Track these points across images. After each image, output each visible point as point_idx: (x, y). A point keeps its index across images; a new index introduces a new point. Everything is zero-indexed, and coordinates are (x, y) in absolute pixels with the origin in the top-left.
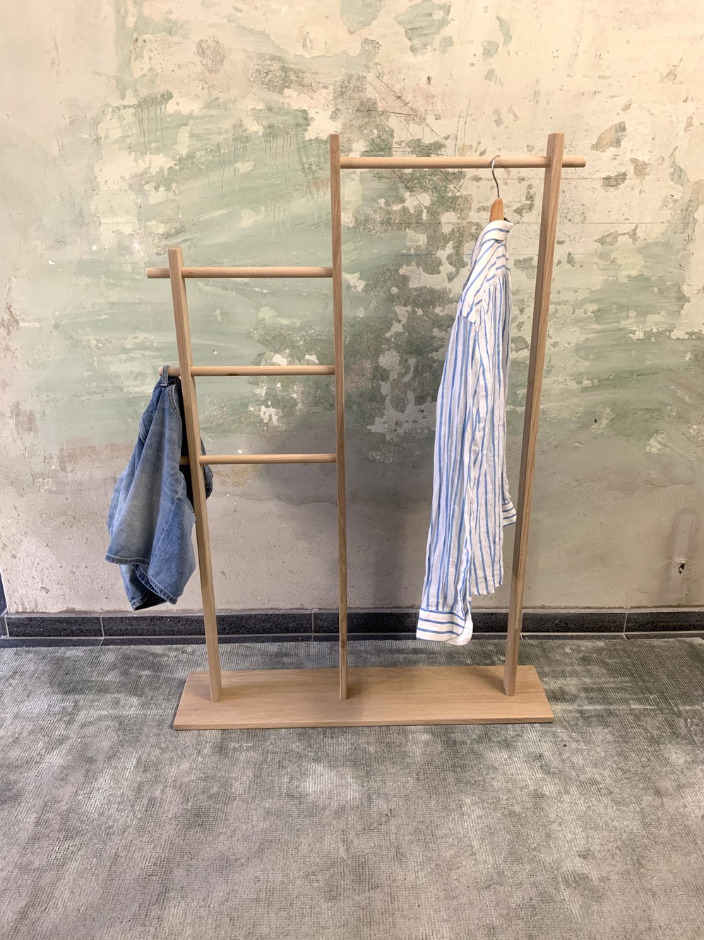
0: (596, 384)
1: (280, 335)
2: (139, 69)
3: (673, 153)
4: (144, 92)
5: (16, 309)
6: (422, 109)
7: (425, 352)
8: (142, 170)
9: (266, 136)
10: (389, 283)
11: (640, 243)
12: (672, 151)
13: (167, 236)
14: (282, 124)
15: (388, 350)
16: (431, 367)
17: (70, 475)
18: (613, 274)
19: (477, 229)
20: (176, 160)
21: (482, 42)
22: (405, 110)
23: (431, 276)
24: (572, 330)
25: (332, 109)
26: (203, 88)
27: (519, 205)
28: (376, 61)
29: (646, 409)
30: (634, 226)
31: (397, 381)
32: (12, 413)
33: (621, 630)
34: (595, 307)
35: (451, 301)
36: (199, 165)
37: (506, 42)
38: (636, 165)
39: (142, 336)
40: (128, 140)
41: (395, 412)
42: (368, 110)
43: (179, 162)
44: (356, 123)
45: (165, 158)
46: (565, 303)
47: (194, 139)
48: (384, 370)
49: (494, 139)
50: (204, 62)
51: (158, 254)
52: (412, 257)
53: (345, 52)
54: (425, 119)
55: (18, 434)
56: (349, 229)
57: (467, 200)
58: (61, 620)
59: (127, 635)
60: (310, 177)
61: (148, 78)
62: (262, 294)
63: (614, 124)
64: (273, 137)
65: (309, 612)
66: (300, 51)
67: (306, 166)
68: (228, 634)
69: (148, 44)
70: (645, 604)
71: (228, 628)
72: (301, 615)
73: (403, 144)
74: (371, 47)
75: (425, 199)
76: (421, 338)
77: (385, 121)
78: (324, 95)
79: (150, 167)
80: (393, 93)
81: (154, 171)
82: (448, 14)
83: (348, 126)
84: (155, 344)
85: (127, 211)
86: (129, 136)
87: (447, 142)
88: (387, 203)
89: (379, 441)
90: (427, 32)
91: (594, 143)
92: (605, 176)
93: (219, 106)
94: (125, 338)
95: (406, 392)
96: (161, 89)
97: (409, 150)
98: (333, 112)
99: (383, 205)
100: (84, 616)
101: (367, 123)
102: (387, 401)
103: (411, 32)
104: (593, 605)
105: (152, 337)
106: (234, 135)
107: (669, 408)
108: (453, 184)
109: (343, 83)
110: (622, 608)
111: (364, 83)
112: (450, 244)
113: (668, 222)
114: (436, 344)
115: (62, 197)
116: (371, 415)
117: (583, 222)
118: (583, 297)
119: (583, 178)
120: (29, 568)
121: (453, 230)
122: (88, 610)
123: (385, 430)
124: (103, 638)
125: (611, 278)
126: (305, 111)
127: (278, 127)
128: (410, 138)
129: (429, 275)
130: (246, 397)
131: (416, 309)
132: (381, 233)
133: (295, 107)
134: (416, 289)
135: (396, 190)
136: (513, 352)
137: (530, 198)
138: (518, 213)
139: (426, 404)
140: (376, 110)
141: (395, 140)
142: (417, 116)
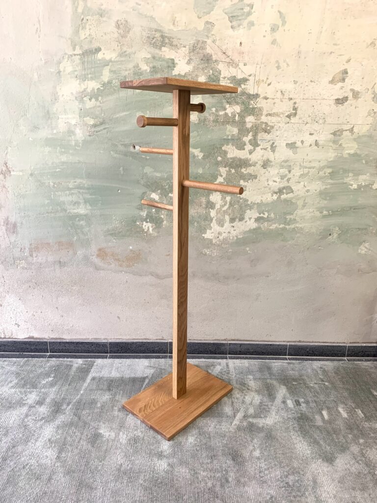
0: (331, 214)
1: (156, 182)
2: (83, 35)
3: (373, 87)
4: (86, 47)
5: (10, 165)
6: (237, 60)
8: (83, 89)
9: (152, 72)
10: (216, 154)
11: (355, 136)
12: (373, 85)
13: (95, 126)
14: (160, 66)
15: (215, 192)
16: (239, 202)
17: (35, 259)
18: (340, 152)
19: (265, 126)
21: (270, 24)
22: (228, 60)
23: (240, 151)
24: (317, 183)
25: (188, 58)
26: (118, 46)
27: (289, 113)
28: (213, 33)
29: (359, 228)
30: (352, 126)
31: (219, 210)
32: (4, 222)
33: (344, 355)
34: (330, 170)
35: (250, 165)
36: (115, 88)
37: (283, 25)
38: (354, 93)
39: (78, 181)
40: (76, 73)
41: (218, 227)
42: (208, 60)
43: (103, 85)
44: (201, 66)
45: (95, 83)
46: (314, 168)
47: (112, 73)
48: (213, 203)
49: (276, 76)
50: (119, 32)
51: (90, 136)
52: (230, 140)
53: (195, 28)
54: (238, 65)
55: (7, 235)
56: (195, 124)
57: (260, 109)
58: (25, 343)
59: (63, 352)
61: (88, 39)
62: (146, 159)
63: (341, 69)
64: (155, 73)
65: (166, 341)
66: (172, 27)
68: (120, 353)
69: (89, 21)
70: (358, 341)
71: (120, 350)
72: (162, 343)
73: (226, 79)
74: (210, 26)
75: (237, 109)
77: (216, 66)
78: (183, 51)
79: (87, 88)
80: (221, 51)
81: (89, 90)
82: (252, 8)
83: (196, 68)
84: (86, 186)
85: (74, 112)
86: (76, 71)
87: (250, 78)
88: (217, 110)
89: (209, 243)
90: (240, 18)
91: (331, 79)
92: (336, 98)
93: (126, 55)
94: (69, 182)
95: (224, 216)
96: (95, 45)
97: (229, 81)
98: (188, 60)
99: (214, 111)
100: (38, 341)
101: (206, 67)
102: (214, 221)
103: (232, 18)
104: (328, 341)
105: (84, 182)
106: (134, 72)
107: (371, 228)
108: (253, 100)
109: (194, 44)
110: (345, 343)
111: (205, 45)
112: (251, 134)
113: (371, 124)
115: (39, 104)
116: (205, 228)
117: (324, 123)
118: (324, 165)
119: (324, 99)
120: (9, 312)
121: (252, 126)
122: (41, 337)
123: (213, 237)
124: (49, 354)
125: (339, 155)
126: (173, 59)
127: (158, 67)
128: (230, 75)
129: (238, 150)
130: (135, 217)
131: (231, 169)
132: (213, 127)
133: (167, 57)
134: (231, 158)
135: (222, 103)
136: (285, 195)
137: (295, 109)
138: (288, 117)
139: (236, 223)
140: (212, 60)
141: (221, 76)
142: (234, 63)
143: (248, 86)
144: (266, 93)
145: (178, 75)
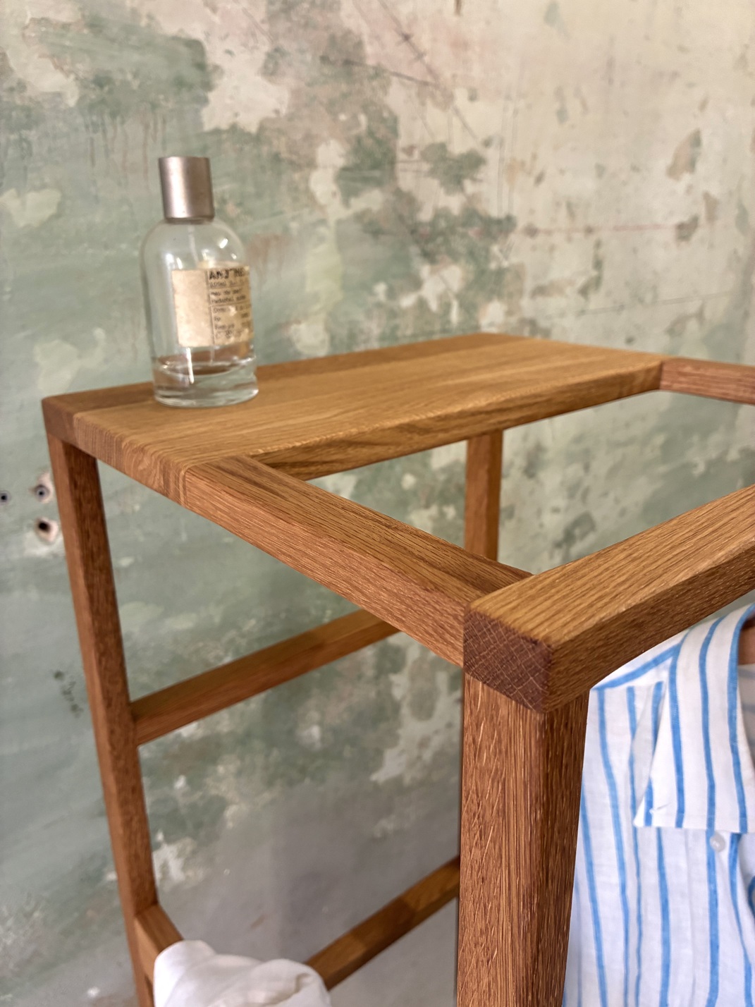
6: (447, 74)
11: (705, 328)
14: (135, 75)
19: (531, 332)
22: (417, 71)
25: (266, 47)
27: (585, 279)
30: (702, 302)
38: (708, 203)
41: (418, 723)
42: (347, 62)
44: (322, 93)
46: (633, 440)
49: (555, 149)
54: (451, 97)
57: (518, 273)
64: (113, 115)
73: (416, 155)
75: (454, 276)
77: (380, 94)
80: (395, 25)
83: (303, 101)
87: (488, 153)
88: (392, 294)
91: (670, 164)
92: (678, 222)
97: (426, 167)
98: (270, 56)
99: (382, 298)
101: (345, 96)
102: (404, 710)
108: (497, 242)
113: (730, 292)
116: (377, 750)
117: (654, 302)
119: (656, 226)
126: (198, 43)
127: (125, 83)
128: (428, 140)
131: (445, 508)
133: (170, 28)
136: (578, 542)
137: (598, 264)
138: (583, 295)
140: (361, 63)
141: (402, 142)
142: (437, 86)
143: (483, 188)
144: (532, 212)
145: (227, 131)
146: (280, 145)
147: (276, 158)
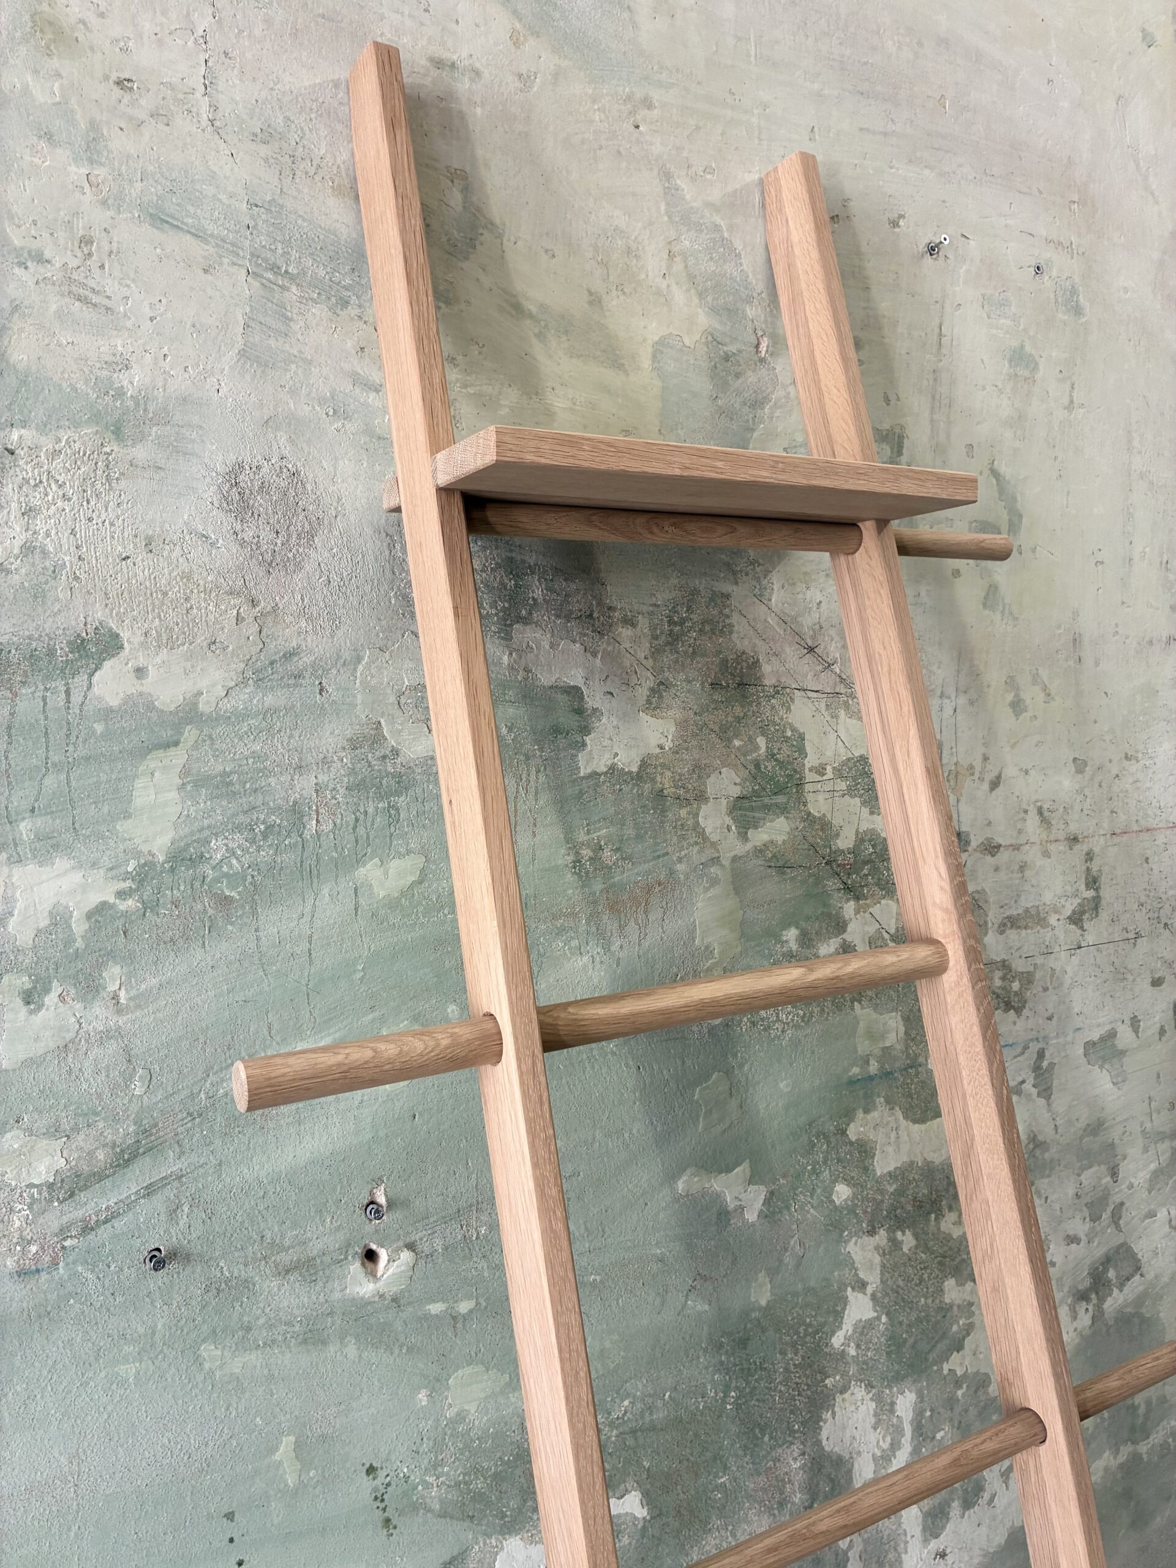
7: (935, 1363)
10: (826, 1173)
13: (71, 1185)
15: (844, 1390)
16: (951, 1402)
19: (1003, 978)
20: (126, 876)
22: (826, 682)
23: (923, 1127)
25: (649, 683)
26: (239, 619)
27: (1075, 902)
36: (222, 885)
42: (739, 685)
43: (141, 883)
44: (712, 720)
47: (203, 792)
49: (1013, 746)
50: (248, 535)
51: (25, 1275)
52: (874, 1083)
60: (598, 886)
62: (454, 1318)
67: (586, 853)
69: (21, 462)
73: (829, 774)
76: (919, 1320)
77: (781, 712)
78: (626, 644)
80: (797, 638)
81: (22, 927)
83: (691, 732)
88: (806, 940)
93: (298, 675)
96: (72, 618)
97: (842, 785)
98: (652, 690)
99: (794, 945)
101: (738, 720)
106: (353, 771)
111: (727, 611)
114: (955, 1328)
126: (577, 689)
128: (844, 755)
129: (917, 1125)
131: (899, 1234)
132: (797, 1027)
133: (547, 678)
134: (890, 1173)
135: (823, 897)
136: (1116, 1291)
137: (1093, 882)
138: (1075, 923)
139: (950, 1527)
140: (758, 682)
141: (811, 761)
142: (851, 696)
144: (989, 824)
145: (606, 773)
146: (665, 781)
147: (660, 795)
